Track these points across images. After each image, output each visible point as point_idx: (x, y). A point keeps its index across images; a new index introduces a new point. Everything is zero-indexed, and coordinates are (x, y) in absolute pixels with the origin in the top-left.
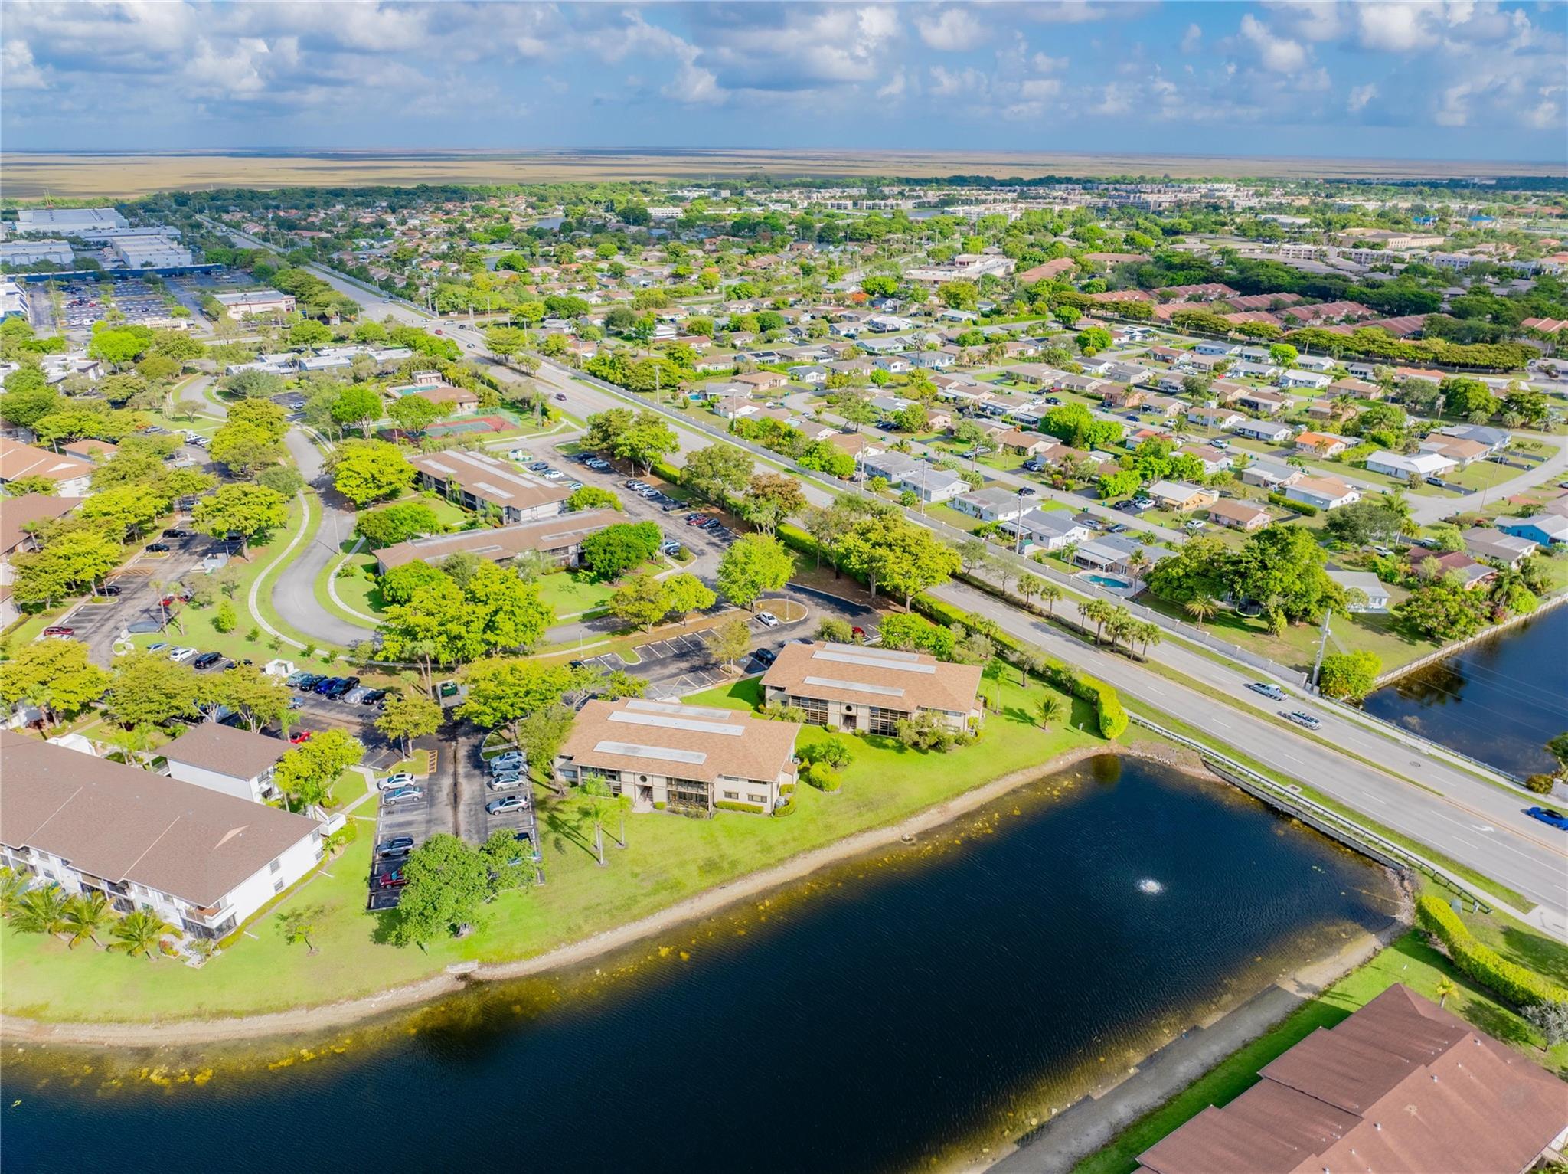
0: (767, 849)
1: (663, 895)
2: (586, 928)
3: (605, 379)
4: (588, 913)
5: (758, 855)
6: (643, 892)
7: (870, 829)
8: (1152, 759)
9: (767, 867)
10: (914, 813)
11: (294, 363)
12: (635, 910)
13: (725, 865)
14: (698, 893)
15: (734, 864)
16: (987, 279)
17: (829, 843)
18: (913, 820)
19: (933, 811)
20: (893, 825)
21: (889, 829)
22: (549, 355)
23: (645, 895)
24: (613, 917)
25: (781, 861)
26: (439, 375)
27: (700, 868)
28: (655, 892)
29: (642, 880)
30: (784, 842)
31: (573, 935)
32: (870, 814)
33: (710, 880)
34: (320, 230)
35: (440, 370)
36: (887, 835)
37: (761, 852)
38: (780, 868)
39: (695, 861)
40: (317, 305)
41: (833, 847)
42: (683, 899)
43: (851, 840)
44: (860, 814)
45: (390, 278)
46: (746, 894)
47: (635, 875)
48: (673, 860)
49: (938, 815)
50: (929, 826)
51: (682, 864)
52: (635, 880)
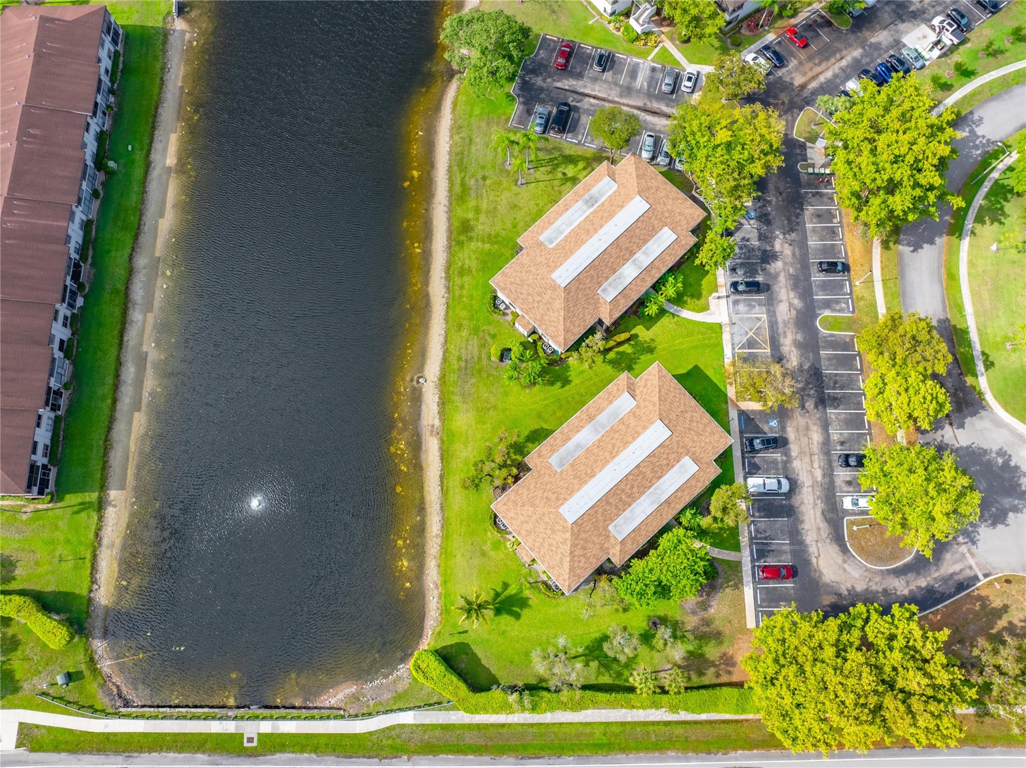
0: (461, 273)
1: (457, 189)
2: (456, 138)
4: (467, 140)
5: (460, 264)
6: (467, 179)
7: (445, 359)
9: (448, 265)
10: (443, 404)
12: (455, 169)
13: (462, 238)
14: (450, 211)
15: (460, 244)
17: (446, 320)
18: (437, 400)
19: (437, 423)
20: (439, 380)
21: (438, 373)
23: (463, 178)
24: (457, 155)
25: (448, 278)
27: (468, 221)
28: (463, 184)
29: (477, 181)
30: (462, 287)
31: (456, 128)
32: (456, 367)
33: (456, 224)
36: (432, 369)
37: (462, 267)
38: (444, 275)
39: (477, 220)
41: (442, 321)
42: (450, 198)
43: (442, 339)
44: (459, 359)
46: (434, 241)
47: (484, 178)
48: (484, 206)
49: (431, 423)
50: (424, 407)
51: (477, 210)
52: (479, 176)
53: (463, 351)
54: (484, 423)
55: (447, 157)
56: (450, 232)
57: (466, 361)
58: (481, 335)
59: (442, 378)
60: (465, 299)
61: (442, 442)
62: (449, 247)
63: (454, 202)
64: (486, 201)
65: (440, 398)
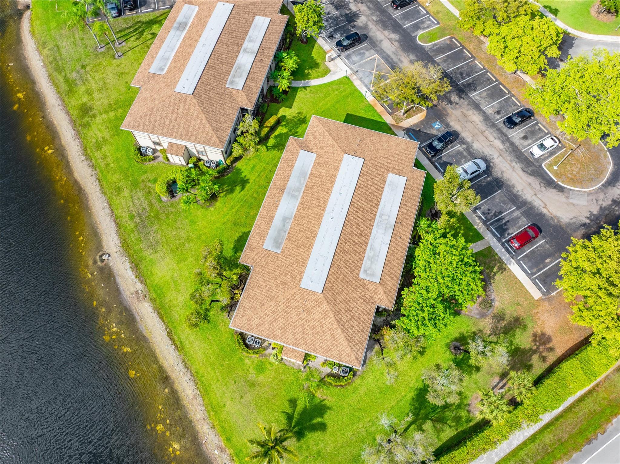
0: (99, 147)
1: (64, 87)
2: (45, 52)
4: (55, 49)
5: (94, 140)
6: (68, 75)
7: (118, 226)
9: (84, 150)
10: (136, 266)
12: (55, 74)
13: (86, 120)
14: (65, 106)
15: (87, 125)
17: (103, 191)
18: (128, 266)
19: (139, 286)
20: (122, 247)
21: (118, 242)
24: (51, 63)
25: (88, 158)
27: (84, 105)
28: (67, 81)
29: (78, 72)
30: (104, 158)
31: (41, 45)
32: (132, 226)
33: (75, 113)
37: (97, 142)
38: (83, 158)
39: (93, 99)
41: (100, 196)
43: (107, 211)
44: (132, 217)
46: (62, 137)
47: (84, 67)
48: (93, 86)
49: (133, 290)
50: (119, 280)
51: (89, 92)
52: (78, 67)
53: (132, 208)
54: (185, 260)
55: (44, 70)
56: (73, 122)
57: (139, 215)
58: (142, 185)
59: (125, 245)
60: (112, 165)
61: (153, 301)
62: (78, 134)
63: (66, 98)
64: (93, 82)
65: (131, 263)
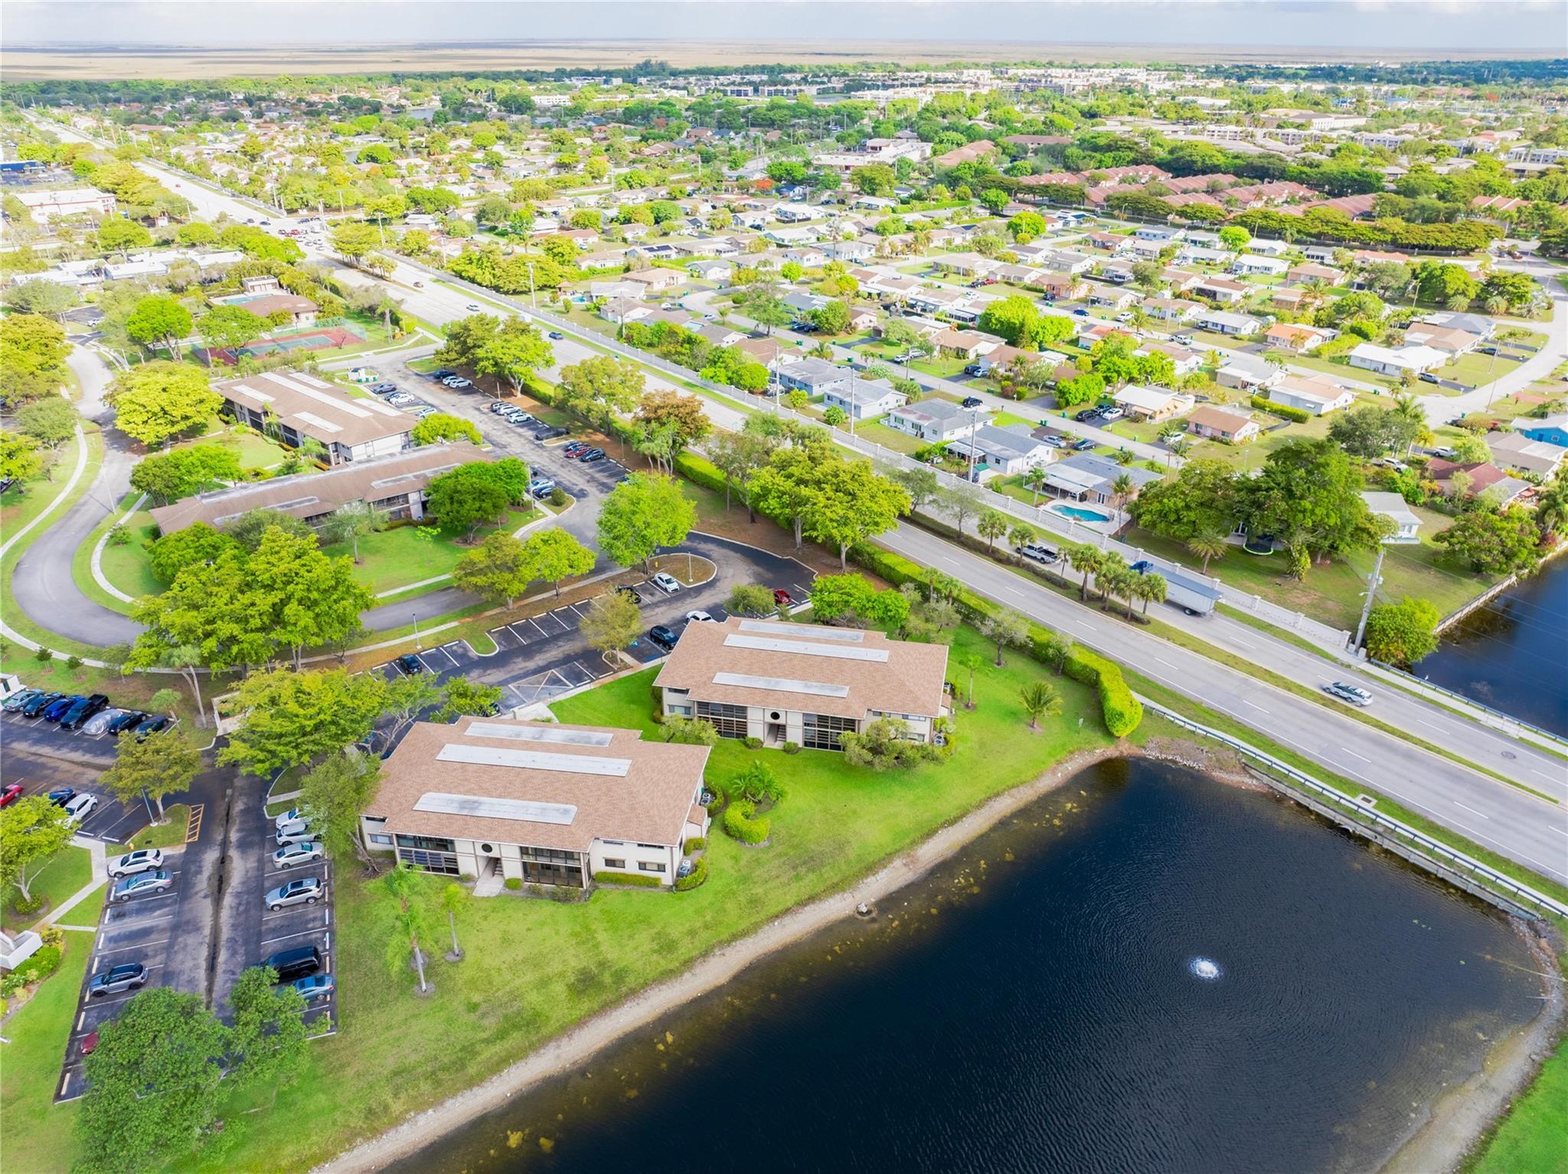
0: (667, 946)
1: (516, 1038)
2: (396, 1107)
3: (473, 281)
4: (399, 1080)
5: (655, 957)
6: (484, 1035)
7: (812, 899)
8: (1174, 762)
9: (667, 976)
10: (871, 869)
11: (98, 271)
12: (472, 1070)
13: (607, 978)
14: (567, 1029)
15: (620, 976)
16: (901, 166)
18: (870, 879)
19: (898, 863)
20: (844, 890)
21: (838, 897)
22: (409, 255)
23: (487, 1041)
24: (438, 1083)
25: (688, 964)
26: (275, 281)
27: (571, 987)
28: (502, 1035)
29: (484, 1015)
30: (692, 933)
32: (812, 878)
33: (585, 1005)
34: (164, 124)
35: (276, 276)
36: (836, 908)
37: (658, 952)
38: (687, 975)
39: (562, 975)
40: (140, 204)
41: (761, 934)
42: (544, 1042)
43: (787, 920)
45: (231, 172)
47: (473, 1007)
48: (530, 977)
49: (905, 870)
50: (893, 888)
51: (543, 983)
52: (473, 1017)
53: (785, 878)
56: (605, 1008)
57: (795, 867)
59: (840, 887)
61: (915, 844)
62: (633, 993)
63: (544, 1031)
64: (518, 982)
65: (867, 876)
